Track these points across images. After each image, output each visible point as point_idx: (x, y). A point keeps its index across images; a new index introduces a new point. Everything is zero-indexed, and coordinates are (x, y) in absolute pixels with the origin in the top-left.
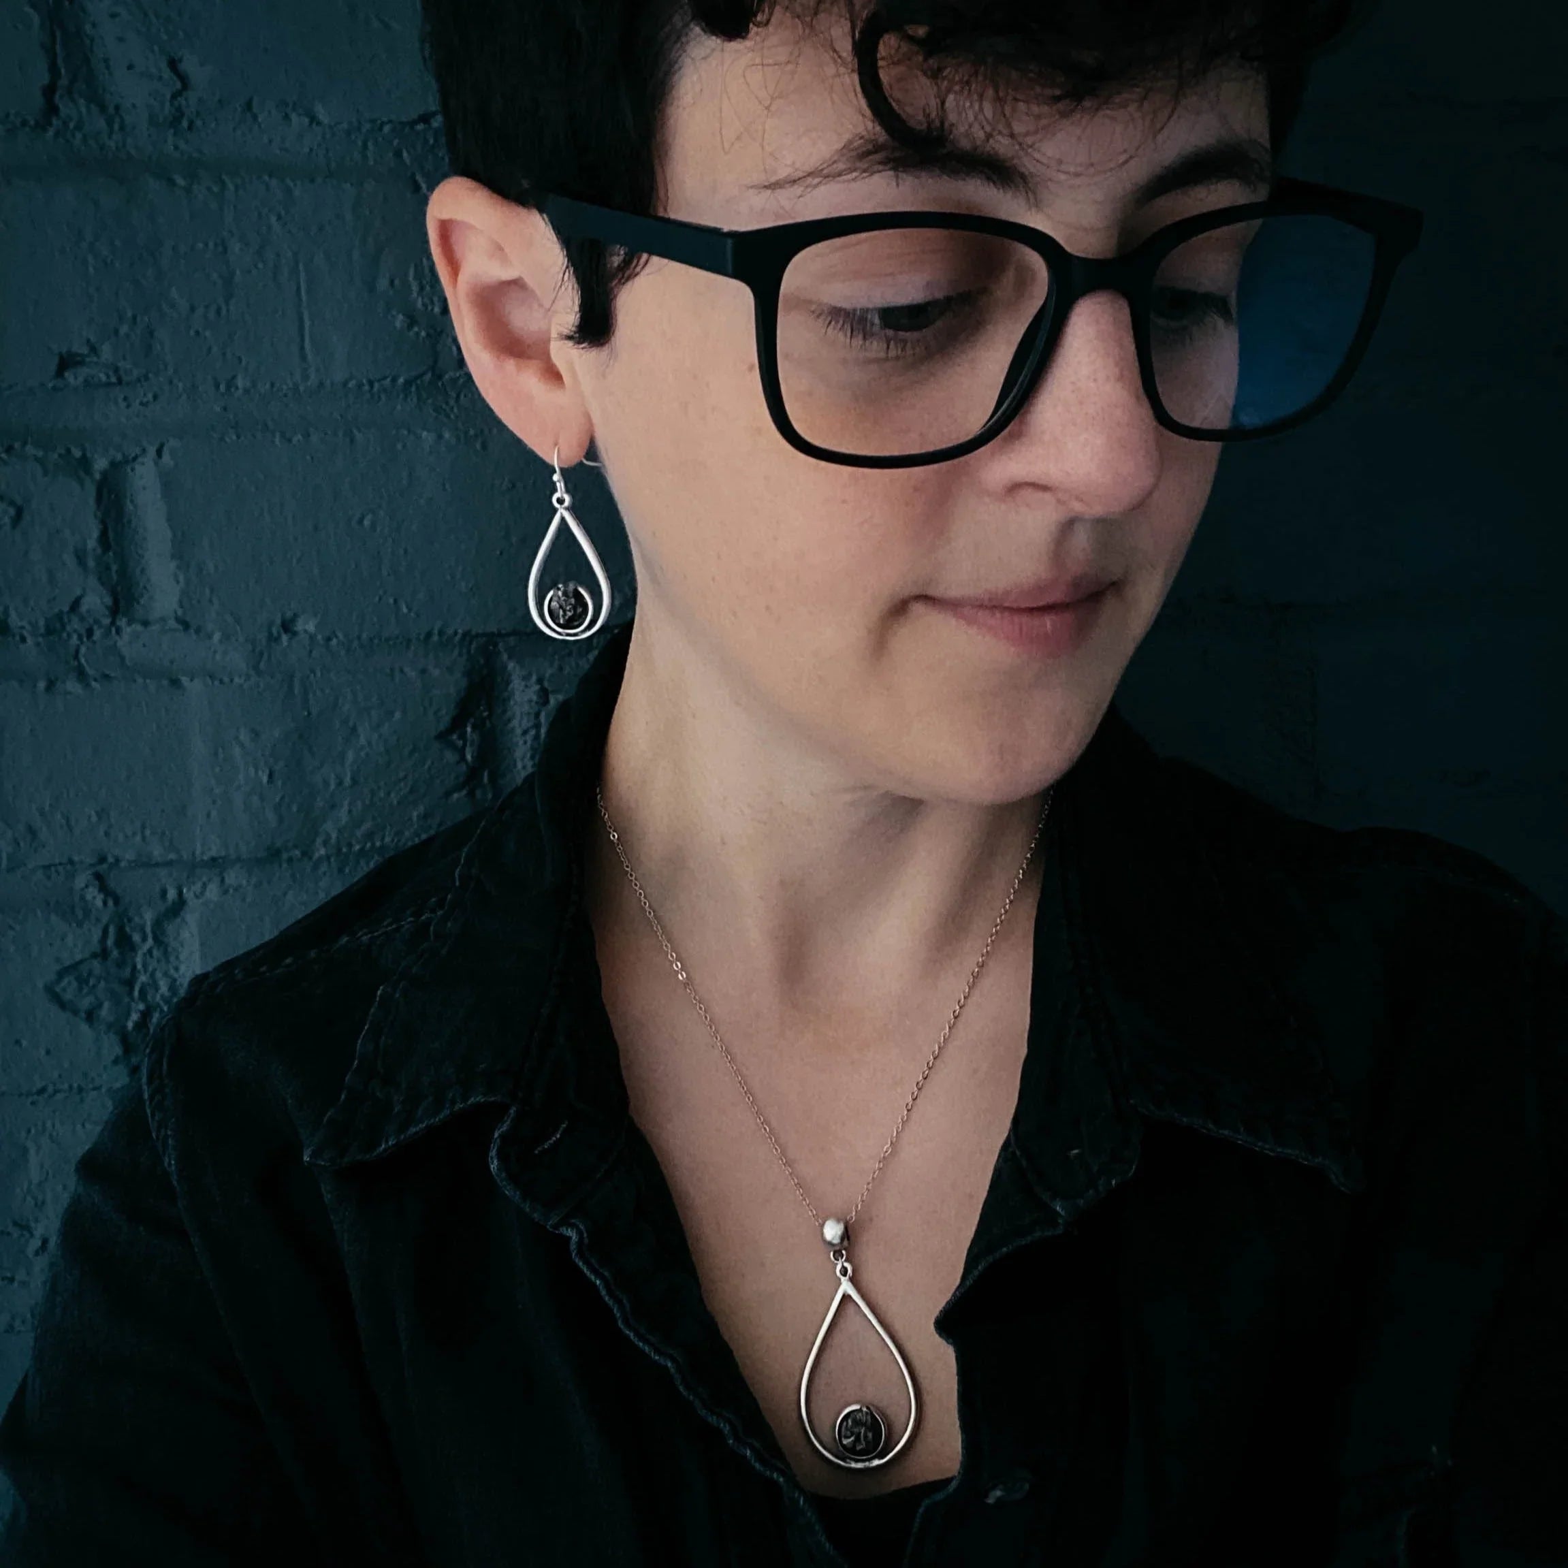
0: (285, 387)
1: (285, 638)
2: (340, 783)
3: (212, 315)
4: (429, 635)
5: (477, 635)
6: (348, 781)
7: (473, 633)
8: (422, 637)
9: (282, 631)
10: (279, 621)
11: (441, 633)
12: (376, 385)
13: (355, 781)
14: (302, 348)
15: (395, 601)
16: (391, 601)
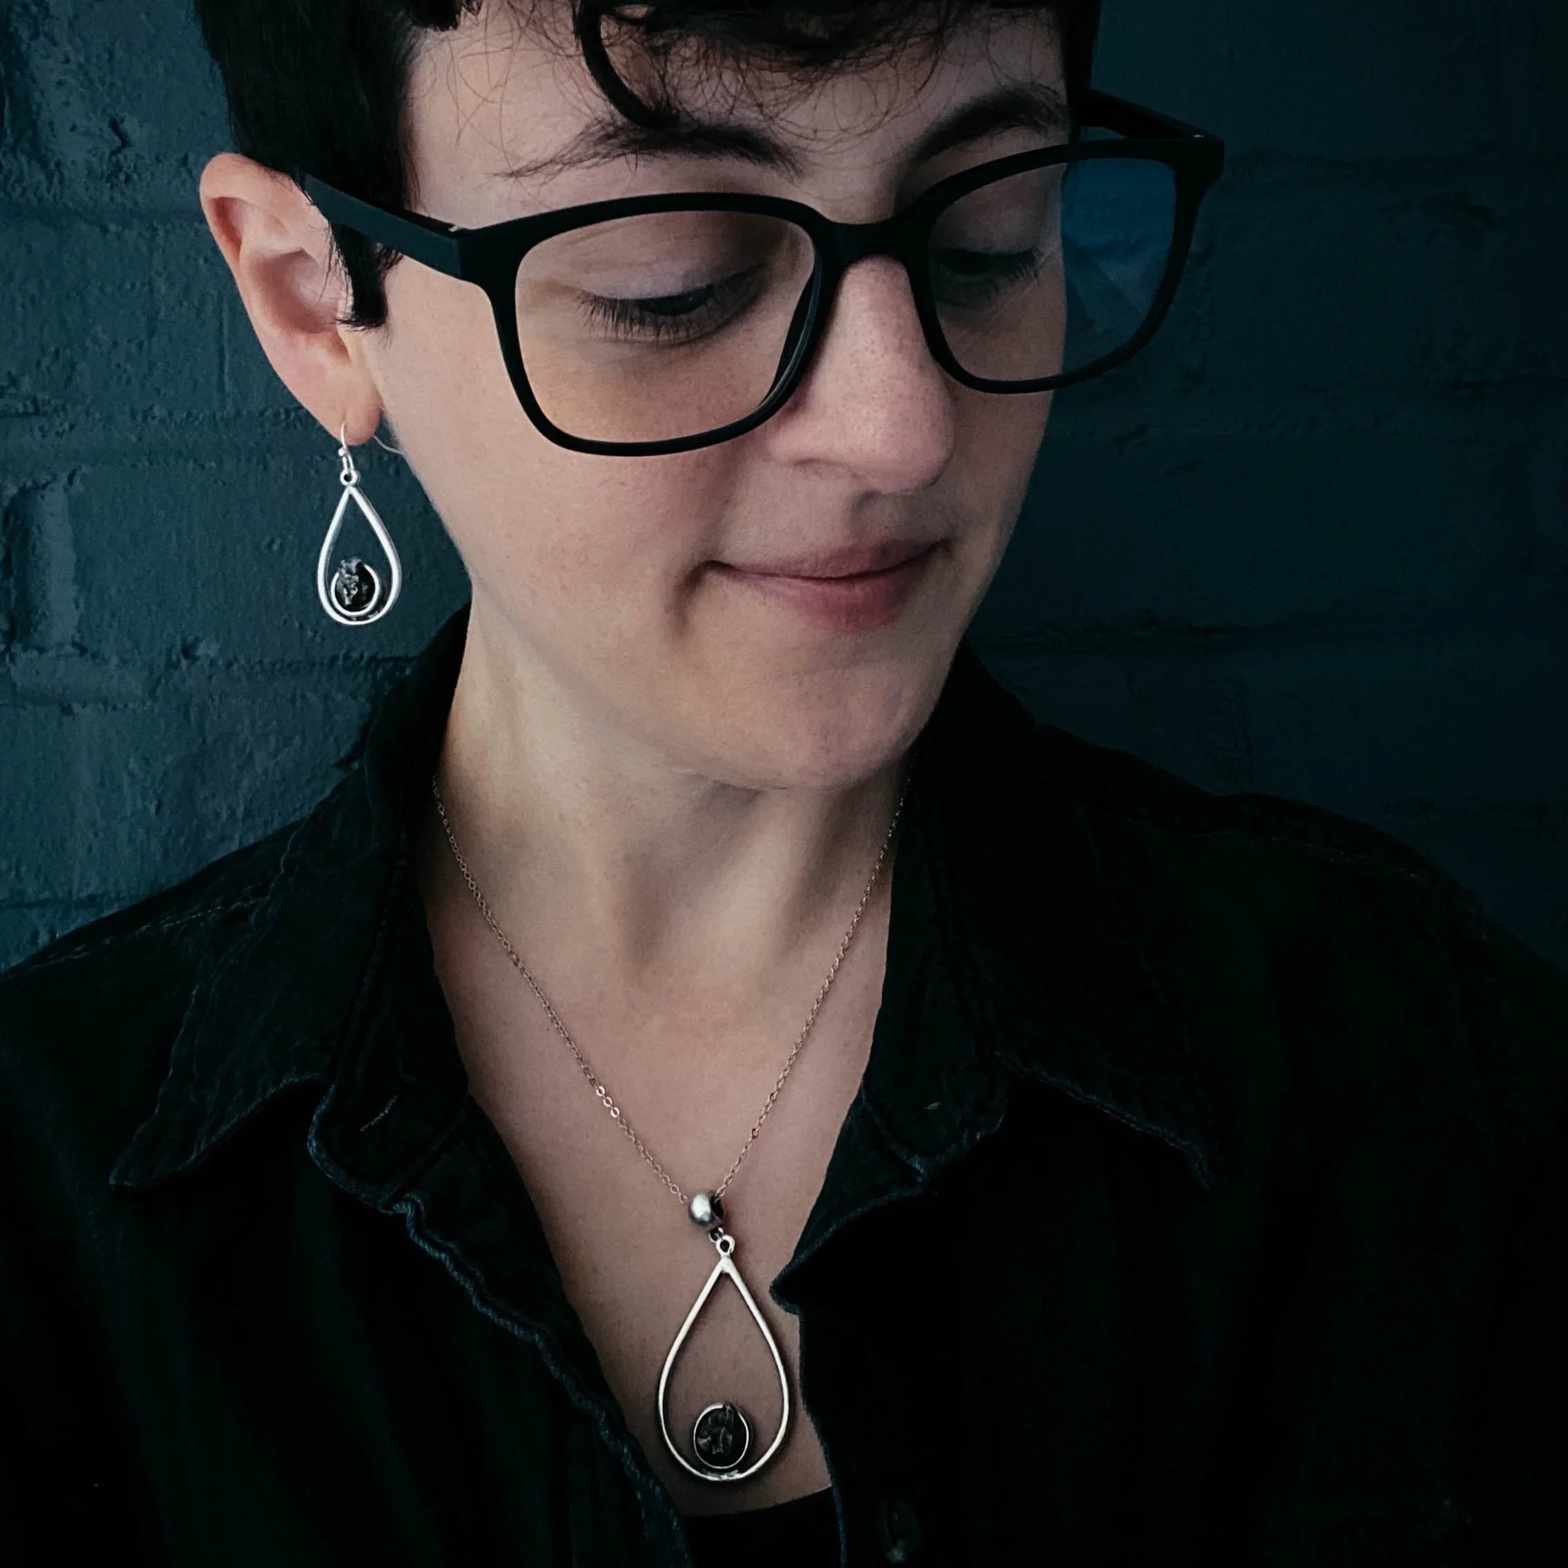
0: (201, 416)
1: (184, 663)
2: (233, 813)
3: (134, 348)
4: (334, 659)
5: (385, 660)
6: (240, 811)
7: (380, 657)
8: (326, 661)
9: (181, 656)
10: (178, 648)
11: (347, 657)
12: (293, 414)
13: (248, 813)
14: (221, 379)
15: (301, 625)
16: (297, 625)
